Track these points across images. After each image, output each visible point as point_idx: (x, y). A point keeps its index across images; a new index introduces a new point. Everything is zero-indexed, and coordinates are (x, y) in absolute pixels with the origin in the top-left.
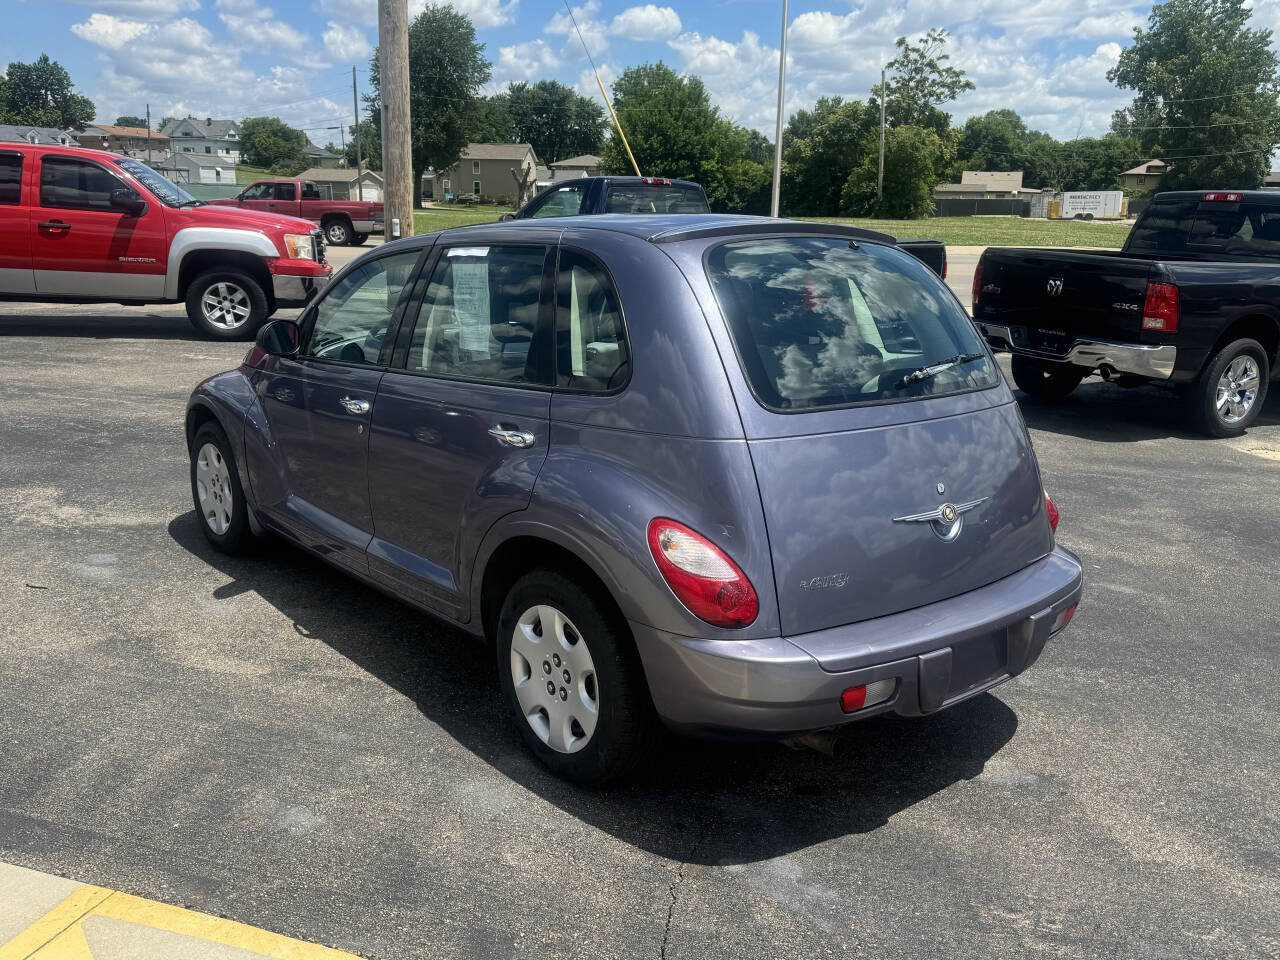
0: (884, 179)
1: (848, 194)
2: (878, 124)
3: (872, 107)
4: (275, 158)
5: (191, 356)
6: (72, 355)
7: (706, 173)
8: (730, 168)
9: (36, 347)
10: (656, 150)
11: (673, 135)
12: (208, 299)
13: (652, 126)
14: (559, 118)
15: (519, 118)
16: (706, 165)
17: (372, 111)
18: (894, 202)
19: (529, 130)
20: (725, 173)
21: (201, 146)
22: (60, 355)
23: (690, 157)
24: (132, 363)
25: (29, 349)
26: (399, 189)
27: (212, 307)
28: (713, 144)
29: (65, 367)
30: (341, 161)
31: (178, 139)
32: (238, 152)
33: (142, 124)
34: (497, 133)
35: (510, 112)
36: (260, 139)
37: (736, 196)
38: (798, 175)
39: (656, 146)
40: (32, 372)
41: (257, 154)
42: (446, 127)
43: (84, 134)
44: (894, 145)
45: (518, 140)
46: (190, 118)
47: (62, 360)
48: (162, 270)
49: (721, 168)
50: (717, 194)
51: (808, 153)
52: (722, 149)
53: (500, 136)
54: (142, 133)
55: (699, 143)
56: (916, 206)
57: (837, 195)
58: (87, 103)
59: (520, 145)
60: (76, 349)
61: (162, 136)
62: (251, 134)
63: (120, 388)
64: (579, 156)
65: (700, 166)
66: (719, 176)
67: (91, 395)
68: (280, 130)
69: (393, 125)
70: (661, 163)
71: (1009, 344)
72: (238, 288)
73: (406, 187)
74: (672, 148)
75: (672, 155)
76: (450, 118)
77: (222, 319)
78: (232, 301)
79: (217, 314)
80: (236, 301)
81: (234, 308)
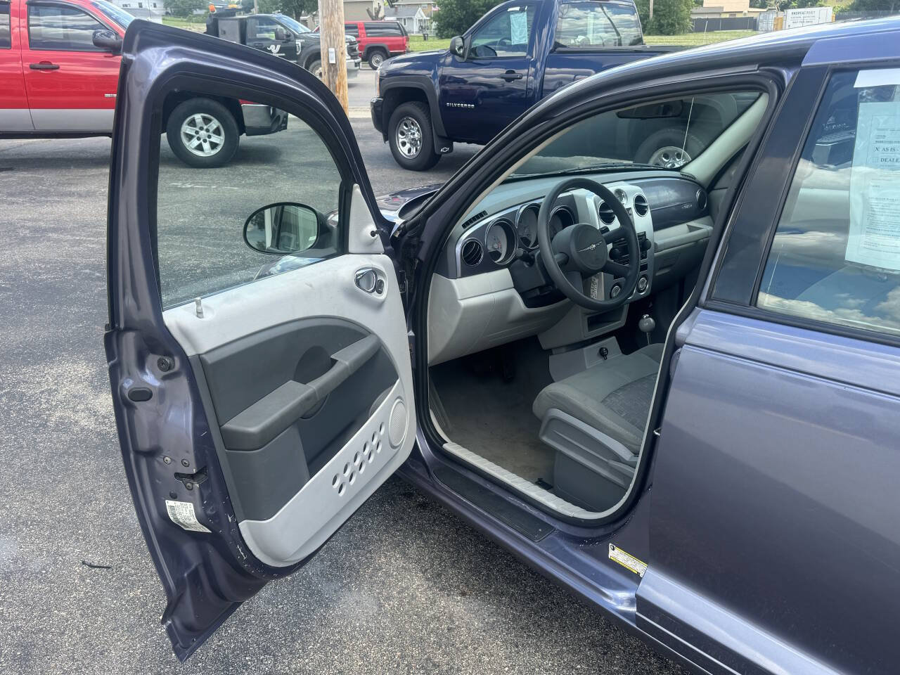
5: (179, 184)
9: (40, 182)
12: (186, 129)
18: (662, 21)
22: (61, 189)
25: (33, 183)
26: (334, 21)
27: (190, 137)
29: (69, 202)
40: (41, 210)
60: (76, 182)
72: (212, 118)
73: (339, 18)
77: (200, 148)
78: (207, 130)
79: (195, 143)
80: (211, 130)
81: (209, 137)
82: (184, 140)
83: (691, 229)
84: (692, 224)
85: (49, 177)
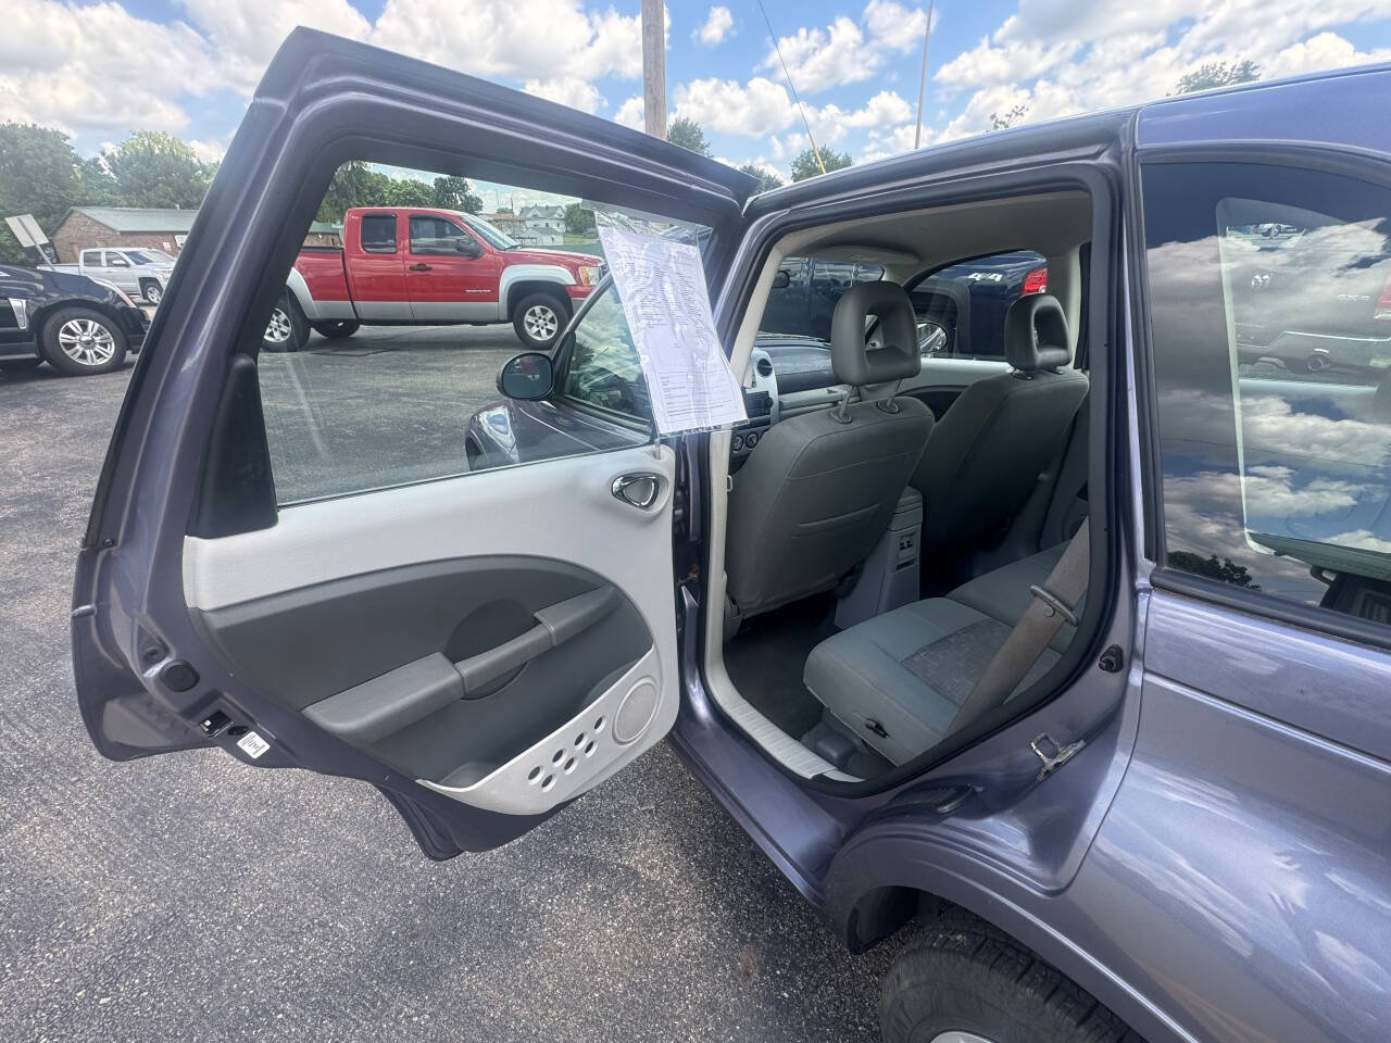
6: (435, 365)
9: (412, 359)
12: (528, 318)
21: (543, 223)
22: (430, 365)
24: (475, 370)
27: (531, 325)
32: (565, 226)
33: (509, 211)
40: (405, 380)
47: (428, 369)
48: (496, 299)
54: (509, 216)
58: (478, 200)
63: (460, 392)
67: (438, 398)
72: (549, 309)
77: (538, 333)
78: (544, 319)
79: (535, 329)
80: (548, 319)
81: (546, 325)
82: (527, 328)
83: (830, 392)
84: (830, 388)
85: (421, 356)
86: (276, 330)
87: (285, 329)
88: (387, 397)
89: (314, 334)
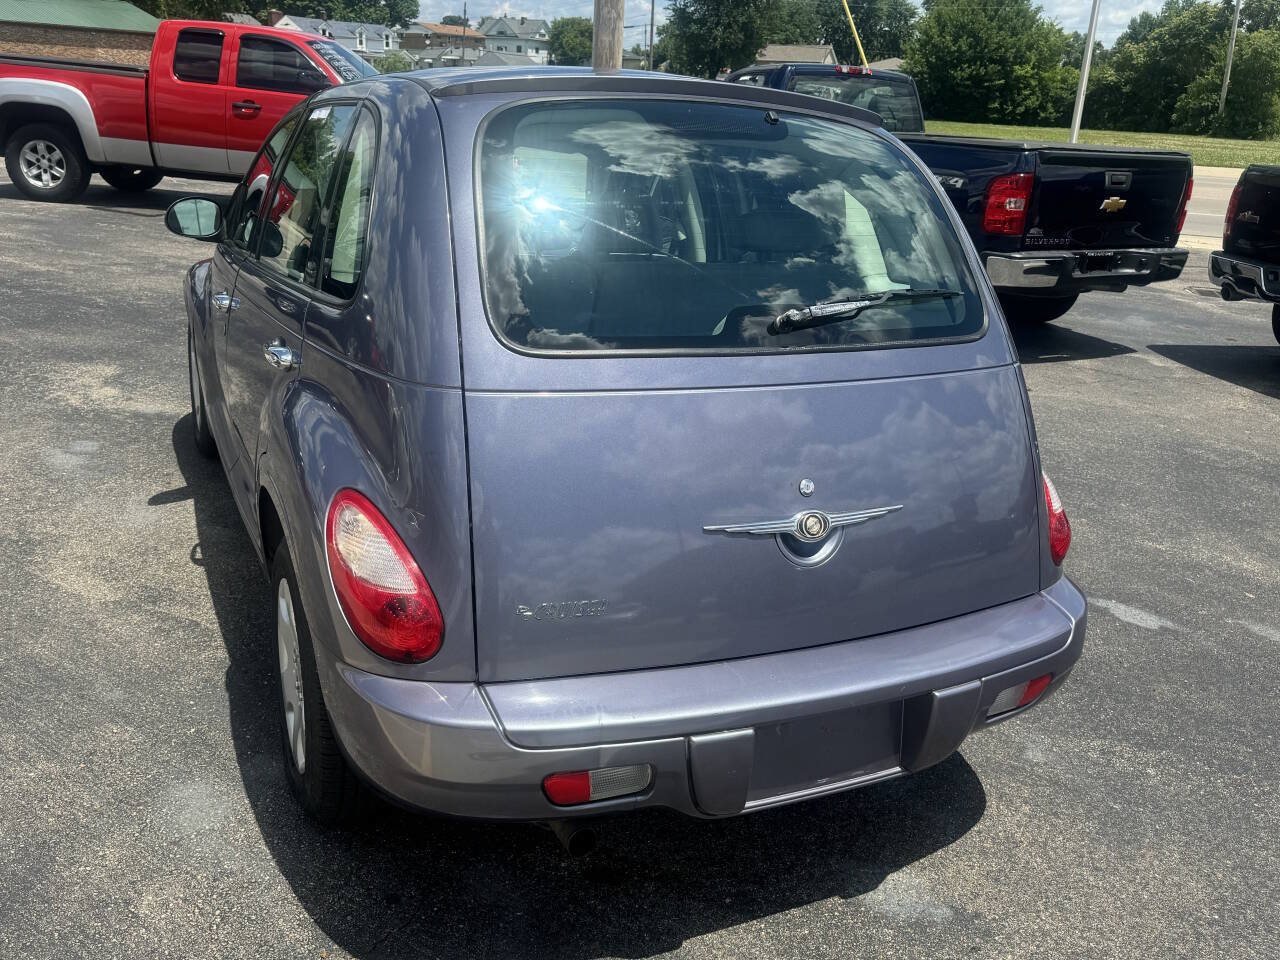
0: (1230, 92)
1: (1182, 108)
2: (1230, 28)
3: (1227, 8)
4: (580, 59)
7: (1018, 79)
8: (1046, 74)
10: (964, 53)
11: (985, 37)
13: (963, 27)
14: (869, 18)
15: (825, 18)
16: (1019, 71)
17: (674, 10)
19: (836, 31)
20: (1041, 80)
21: (513, 46)
23: (1002, 61)
28: (1030, 47)
30: (642, 63)
31: (492, 37)
32: (546, 52)
33: (463, 22)
34: (802, 33)
35: (818, 12)
36: (569, 38)
37: (1050, 105)
38: (1125, 85)
39: (964, 48)
41: (564, 54)
42: (747, 28)
43: (408, 32)
44: (1248, 52)
45: (822, 42)
46: (505, 16)
49: (1037, 74)
50: (1029, 102)
51: (1140, 59)
52: (1041, 53)
53: (804, 37)
54: (463, 31)
55: (1014, 45)
56: (1265, 124)
57: (1171, 108)
59: (825, 47)
61: (480, 34)
62: (561, 33)
64: (885, 59)
65: (1012, 71)
66: (1034, 83)
68: (586, 31)
69: (606, 10)
70: (969, 67)
71: (1260, 288)
74: (982, 51)
75: (982, 59)
76: (750, 17)
86: (45, 171)
87: (59, 172)
88: (162, 267)
89: (97, 180)
